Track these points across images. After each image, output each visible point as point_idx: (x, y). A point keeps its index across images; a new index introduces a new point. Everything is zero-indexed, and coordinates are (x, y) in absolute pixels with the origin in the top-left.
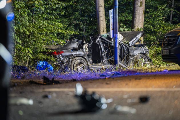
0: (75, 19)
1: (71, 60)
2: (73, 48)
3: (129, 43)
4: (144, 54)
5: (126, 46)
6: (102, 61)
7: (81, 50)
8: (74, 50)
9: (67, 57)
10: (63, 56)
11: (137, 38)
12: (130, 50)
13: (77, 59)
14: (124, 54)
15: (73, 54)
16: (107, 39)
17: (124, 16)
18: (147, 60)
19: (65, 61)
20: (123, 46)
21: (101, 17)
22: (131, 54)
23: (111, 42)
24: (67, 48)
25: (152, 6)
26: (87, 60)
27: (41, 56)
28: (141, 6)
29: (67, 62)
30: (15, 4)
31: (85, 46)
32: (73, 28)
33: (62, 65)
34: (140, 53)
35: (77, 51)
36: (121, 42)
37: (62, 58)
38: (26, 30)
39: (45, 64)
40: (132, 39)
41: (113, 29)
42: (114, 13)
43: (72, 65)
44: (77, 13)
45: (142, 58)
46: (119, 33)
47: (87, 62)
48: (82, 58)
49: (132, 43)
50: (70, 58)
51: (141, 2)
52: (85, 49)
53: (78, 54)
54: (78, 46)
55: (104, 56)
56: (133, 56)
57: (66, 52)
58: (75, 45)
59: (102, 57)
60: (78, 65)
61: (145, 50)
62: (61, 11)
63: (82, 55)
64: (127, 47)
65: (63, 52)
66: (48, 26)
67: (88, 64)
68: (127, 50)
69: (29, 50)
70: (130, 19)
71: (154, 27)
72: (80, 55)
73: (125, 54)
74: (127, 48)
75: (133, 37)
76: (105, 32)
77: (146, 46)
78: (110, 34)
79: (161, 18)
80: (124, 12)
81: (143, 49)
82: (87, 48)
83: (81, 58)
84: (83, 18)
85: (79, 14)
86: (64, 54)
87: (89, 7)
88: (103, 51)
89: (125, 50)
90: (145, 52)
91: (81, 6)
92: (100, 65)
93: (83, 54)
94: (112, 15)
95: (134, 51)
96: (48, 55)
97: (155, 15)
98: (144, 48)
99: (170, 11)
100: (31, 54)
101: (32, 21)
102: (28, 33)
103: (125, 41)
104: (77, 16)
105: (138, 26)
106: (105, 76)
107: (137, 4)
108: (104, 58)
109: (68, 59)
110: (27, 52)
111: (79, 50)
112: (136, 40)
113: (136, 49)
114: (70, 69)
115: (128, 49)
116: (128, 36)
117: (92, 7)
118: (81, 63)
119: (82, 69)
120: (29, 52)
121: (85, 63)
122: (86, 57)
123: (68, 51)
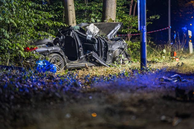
2: (48, 42)
3: (108, 36)
4: (123, 49)
5: (103, 40)
6: (79, 58)
8: (50, 45)
9: (42, 54)
11: (115, 30)
12: (108, 45)
13: (52, 56)
14: (101, 49)
15: (49, 50)
16: (80, 31)
20: (100, 40)
21: (70, 6)
22: (109, 49)
23: (85, 35)
24: (41, 42)
26: (64, 56)
34: (119, 48)
35: (53, 46)
36: (98, 35)
40: (110, 31)
45: (120, 53)
47: (64, 59)
48: (59, 55)
49: (110, 36)
50: (45, 55)
53: (54, 50)
55: (81, 52)
56: (112, 51)
57: (40, 47)
59: (79, 52)
63: (58, 52)
64: (105, 41)
65: (37, 48)
68: (105, 44)
69: (20, 46)
72: (56, 51)
73: (103, 49)
74: (104, 43)
75: (111, 29)
76: (75, 24)
77: (123, 40)
81: (122, 44)
83: (57, 54)
86: (38, 50)
88: (80, 46)
89: (103, 44)
90: (123, 47)
92: (76, 62)
95: (112, 45)
98: (122, 42)
103: (101, 34)
105: (110, 17)
108: (82, 54)
109: (43, 56)
110: (18, 48)
112: (114, 33)
113: (114, 44)
116: (104, 28)
118: (58, 61)
119: (59, 68)
121: (62, 61)
122: (63, 54)
123: (43, 46)
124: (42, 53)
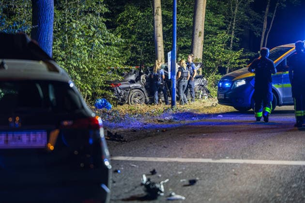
0: (132, 42)
1: (128, 92)
2: (131, 80)
4: (203, 86)
7: (138, 82)
8: (132, 82)
10: (120, 89)
15: (131, 86)
17: (183, 42)
18: (205, 91)
19: (123, 94)
21: (160, 47)
24: (125, 80)
25: (212, 31)
26: (145, 92)
27: (99, 91)
28: (200, 36)
29: (124, 94)
30: (76, 42)
31: (143, 77)
32: (130, 52)
33: (119, 97)
34: (198, 85)
35: (135, 83)
37: (119, 91)
38: (85, 67)
39: (103, 102)
41: (171, 71)
42: (172, 55)
43: (130, 97)
44: (134, 37)
45: (200, 89)
46: (177, 64)
47: (145, 94)
48: (140, 91)
50: (127, 91)
51: (200, 32)
52: (143, 79)
53: (136, 86)
54: (136, 79)
57: (123, 84)
58: (133, 77)
60: (135, 97)
61: (203, 81)
62: (118, 34)
63: (140, 88)
65: (121, 84)
66: (107, 62)
67: (145, 97)
69: (88, 86)
70: (189, 44)
71: (213, 54)
72: (138, 87)
76: (163, 63)
77: (204, 78)
78: (168, 64)
79: (221, 45)
80: (182, 36)
82: (144, 78)
83: (138, 90)
84: (141, 42)
85: (136, 38)
86: (121, 86)
87: (147, 30)
90: (203, 84)
91: (138, 29)
93: (141, 86)
94: (170, 57)
96: (106, 90)
97: (215, 42)
99: (230, 38)
100: (89, 90)
101: (91, 56)
102: (87, 70)
104: (134, 40)
105: (196, 56)
106: (163, 122)
107: (196, 34)
109: (125, 91)
111: (137, 82)
114: (127, 102)
117: (150, 30)
118: (139, 95)
119: (139, 102)
120: (88, 88)
121: (142, 96)
122: (144, 89)
123: (125, 83)
124: (124, 89)
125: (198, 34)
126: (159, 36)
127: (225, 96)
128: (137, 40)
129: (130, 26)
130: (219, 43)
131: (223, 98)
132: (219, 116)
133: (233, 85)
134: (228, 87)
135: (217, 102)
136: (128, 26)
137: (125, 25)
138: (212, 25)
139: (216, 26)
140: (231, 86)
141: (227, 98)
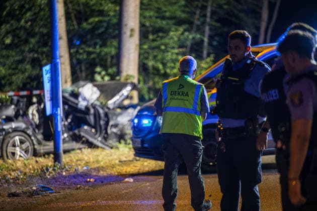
0: (31, 51)
5: (103, 109)
7: (20, 119)
8: (8, 119)
12: (110, 116)
14: (99, 122)
15: (6, 127)
20: (97, 110)
21: (62, 57)
22: (111, 123)
23: (76, 102)
28: (131, 35)
31: (32, 109)
32: (28, 67)
36: (96, 102)
44: (33, 41)
48: (24, 134)
49: (114, 103)
51: (132, 30)
53: (15, 128)
56: (117, 125)
58: (10, 112)
60: (15, 147)
63: (23, 129)
76: (69, 83)
82: (35, 112)
85: (38, 42)
93: (24, 126)
94: (49, 75)
104: (34, 46)
107: (125, 33)
111: (17, 119)
115: (106, 115)
119: (23, 153)
121: (28, 143)
122: (30, 132)
125: (128, 33)
126: (60, 38)
127: (143, 142)
128: (39, 47)
129: (26, 22)
130: (173, 48)
131: (140, 146)
132: (127, 180)
133: (156, 123)
134: (148, 127)
135: (132, 152)
136: (22, 22)
137: (19, 21)
138: (163, 18)
139: (171, 18)
140: (153, 123)
141: (146, 145)
